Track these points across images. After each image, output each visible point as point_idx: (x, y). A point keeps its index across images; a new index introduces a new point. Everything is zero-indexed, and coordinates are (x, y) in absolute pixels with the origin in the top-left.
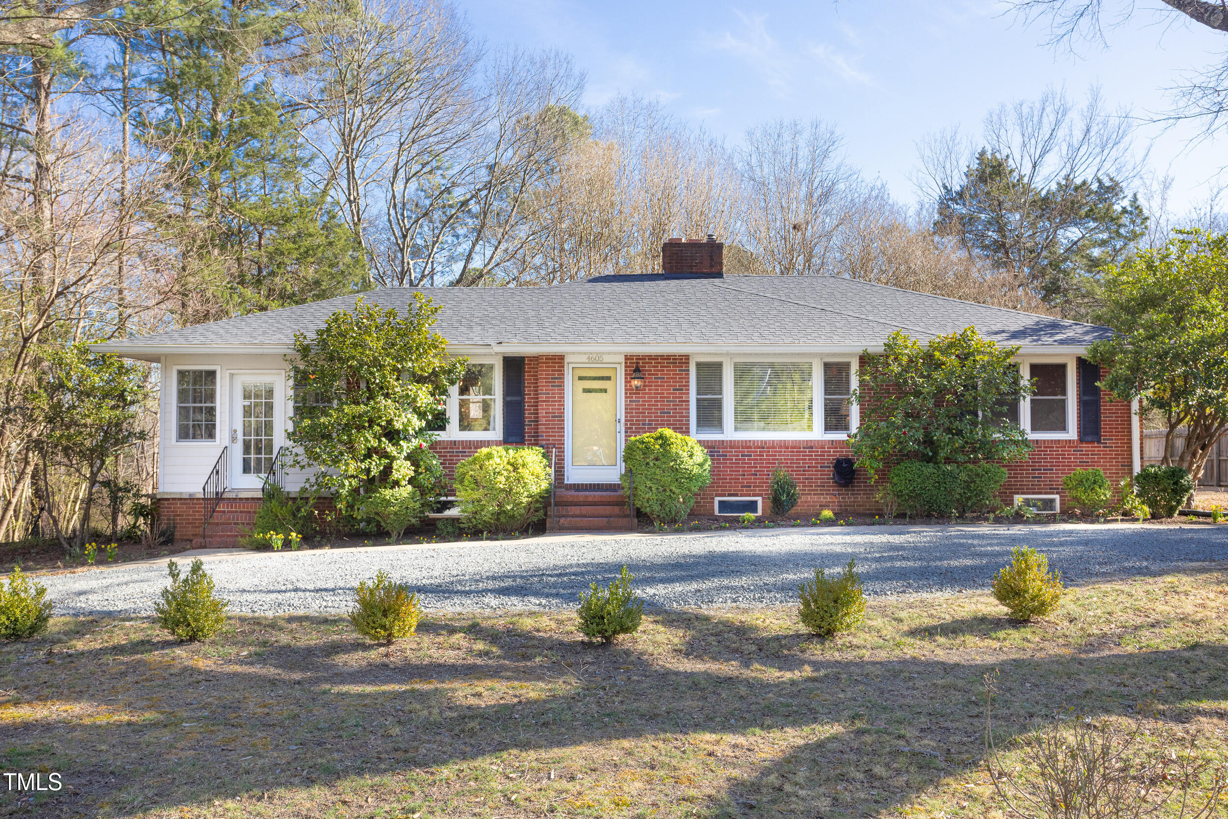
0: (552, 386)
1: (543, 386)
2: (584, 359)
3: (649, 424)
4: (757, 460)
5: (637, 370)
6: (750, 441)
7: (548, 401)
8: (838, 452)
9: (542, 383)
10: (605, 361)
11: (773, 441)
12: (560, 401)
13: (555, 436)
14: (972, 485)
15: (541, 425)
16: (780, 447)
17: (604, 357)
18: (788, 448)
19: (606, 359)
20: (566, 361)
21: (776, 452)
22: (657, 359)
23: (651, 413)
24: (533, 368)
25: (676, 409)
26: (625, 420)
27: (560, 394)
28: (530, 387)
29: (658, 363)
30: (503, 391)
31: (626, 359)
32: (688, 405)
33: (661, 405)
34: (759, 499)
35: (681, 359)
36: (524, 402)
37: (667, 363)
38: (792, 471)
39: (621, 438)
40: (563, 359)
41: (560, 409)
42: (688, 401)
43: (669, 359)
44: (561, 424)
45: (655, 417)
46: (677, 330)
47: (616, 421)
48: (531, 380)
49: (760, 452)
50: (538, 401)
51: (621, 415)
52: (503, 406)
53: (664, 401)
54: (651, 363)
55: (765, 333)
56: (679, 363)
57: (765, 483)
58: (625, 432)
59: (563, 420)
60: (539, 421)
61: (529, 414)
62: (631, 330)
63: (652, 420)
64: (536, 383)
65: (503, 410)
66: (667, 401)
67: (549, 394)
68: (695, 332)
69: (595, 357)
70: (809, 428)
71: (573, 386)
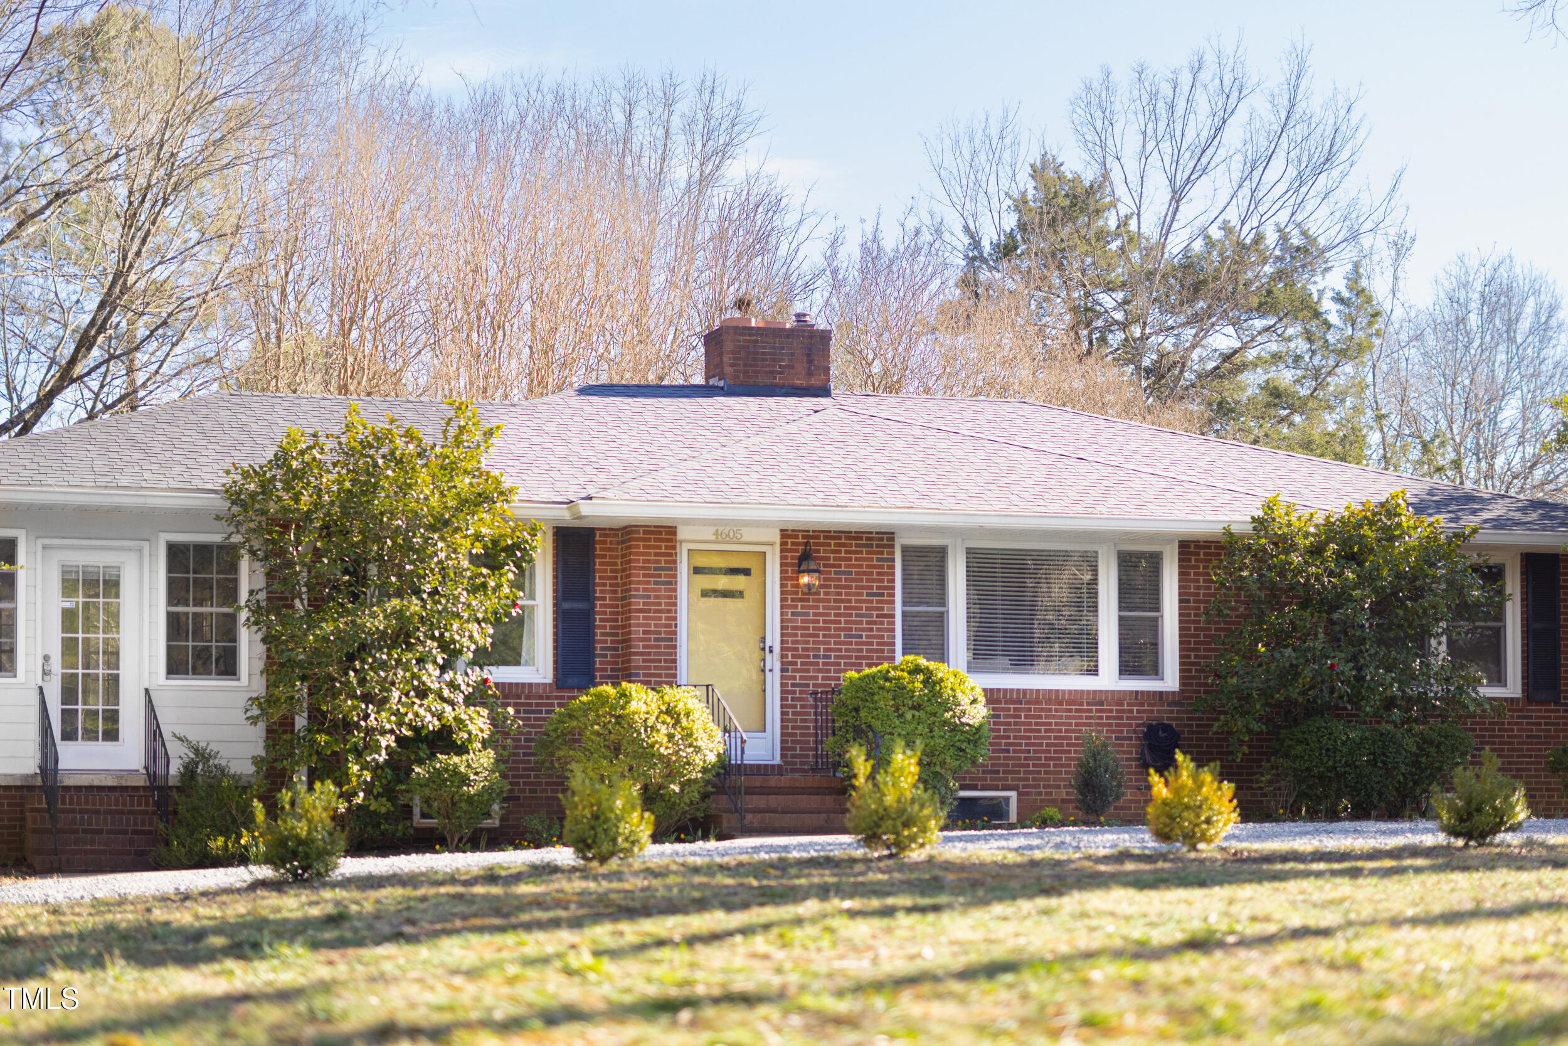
0: (656, 583)
1: (639, 582)
2: (708, 534)
3: (825, 657)
4: (1009, 724)
5: (805, 557)
6: (999, 690)
7: (649, 611)
8: (1144, 711)
9: (638, 576)
10: (745, 538)
11: (1038, 691)
12: (669, 611)
13: (659, 676)
14: (1424, 760)
15: (636, 654)
16: (1049, 702)
17: (744, 531)
18: (1061, 703)
19: (748, 535)
20: (680, 536)
21: (1041, 710)
22: (840, 538)
23: (830, 636)
24: (610, 550)
25: (871, 630)
26: (782, 649)
27: (670, 597)
28: (605, 585)
29: (840, 545)
30: (555, 591)
31: (783, 537)
32: (893, 623)
33: (846, 622)
34: (1013, 795)
35: (881, 539)
36: (595, 613)
37: (857, 545)
38: (1068, 745)
39: (774, 682)
40: (675, 533)
41: (670, 626)
42: (893, 616)
43: (861, 539)
44: (670, 654)
45: (836, 643)
46: (871, 486)
47: (764, 649)
48: (605, 571)
49: (1015, 709)
50: (630, 611)
51: (774, 638)
52: (555, 619)
53: (850, 615)
54: (829, 545)
55: (1025, 495)
56: (878, 546)
57: (1023, 765)
58: (782, 670)
59: (675, 647)
60: (629, 647)
61: (602, 634)
62: (790, 483)
63: (830, 650)
64: (616, 578)
65: (555, 626)
66: (857, 615)
67: (649, 597)
68: (906, 491)
69: (728, 532)
70: (1089, 669)
71: (688, 584)
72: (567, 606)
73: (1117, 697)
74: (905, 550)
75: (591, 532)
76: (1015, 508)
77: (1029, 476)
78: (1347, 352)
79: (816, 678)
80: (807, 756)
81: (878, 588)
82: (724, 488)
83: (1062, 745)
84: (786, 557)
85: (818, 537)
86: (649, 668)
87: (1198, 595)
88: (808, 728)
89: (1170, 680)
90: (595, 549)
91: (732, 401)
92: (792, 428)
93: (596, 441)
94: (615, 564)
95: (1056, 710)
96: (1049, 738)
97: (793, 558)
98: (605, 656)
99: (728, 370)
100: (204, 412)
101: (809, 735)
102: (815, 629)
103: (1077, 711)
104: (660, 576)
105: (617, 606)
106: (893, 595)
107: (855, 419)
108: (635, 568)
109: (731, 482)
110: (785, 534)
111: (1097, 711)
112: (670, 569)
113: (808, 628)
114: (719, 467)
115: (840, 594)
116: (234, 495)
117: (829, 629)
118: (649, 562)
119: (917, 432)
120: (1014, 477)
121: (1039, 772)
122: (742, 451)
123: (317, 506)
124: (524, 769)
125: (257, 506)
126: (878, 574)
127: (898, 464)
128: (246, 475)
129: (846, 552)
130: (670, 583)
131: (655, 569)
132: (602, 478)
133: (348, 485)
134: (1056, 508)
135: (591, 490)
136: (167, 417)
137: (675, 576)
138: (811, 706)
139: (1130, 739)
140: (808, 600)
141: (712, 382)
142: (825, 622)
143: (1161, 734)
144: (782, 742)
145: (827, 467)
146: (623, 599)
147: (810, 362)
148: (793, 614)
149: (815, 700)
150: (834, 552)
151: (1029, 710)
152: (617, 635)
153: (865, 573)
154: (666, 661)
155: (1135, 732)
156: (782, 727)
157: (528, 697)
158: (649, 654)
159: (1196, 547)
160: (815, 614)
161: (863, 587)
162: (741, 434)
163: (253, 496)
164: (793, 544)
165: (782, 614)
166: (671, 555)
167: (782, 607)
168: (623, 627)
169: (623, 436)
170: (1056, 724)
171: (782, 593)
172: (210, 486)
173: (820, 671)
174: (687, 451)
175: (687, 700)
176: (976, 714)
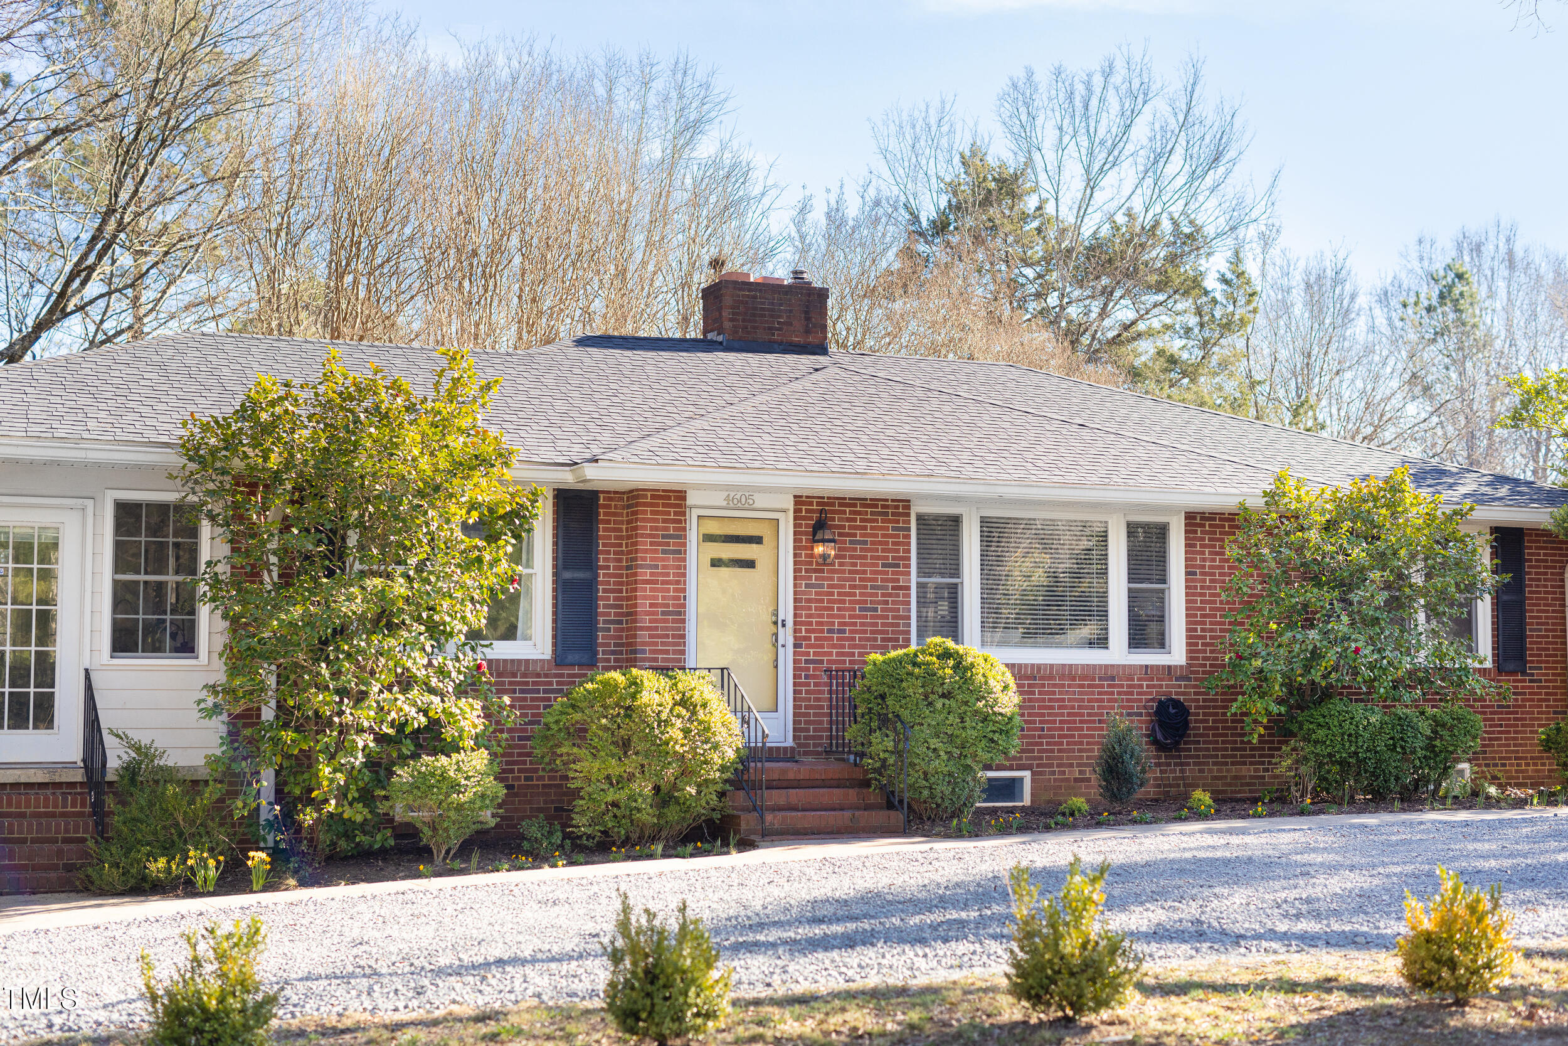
0: (664, 552)
1: (646, 551)
2: (719, 499)
3: (840, 631)
5: (820, 525)
7: (656, 582)
8: (1154, 686)
9: (645, 544)
10: (757, 505)
11: (1052, 666)
12: (678, 582)
13: (667, 652)
15: (642, 629)
16: (1062, 677)
17: (756, 496)
18: (1074, 679)
19: (761, 501)
20: (689, 502)
21: (1054, 686)
22: (855, 505)
23: (845, 609)
24: (615, 514)
25: (887, 602)
26: (795, 623)
27: (679, 567)
28: (609, 553)
29: (855, 513)
30: (555, 559)
31: (796, 503)
32: (909, 596)
33: (861, 594)
34: (1026, 775)
35: (897, 507)
36: (597, 583)
37: (872, 513)
38: (1081, 722)
39: (787, 657)
40: (684, 499)
41: (679, 598)
42: (908, 588)
43: (876, 506)
44: (679, 629)
45: (850, 617)
46: (886, 451)
47: (776, 623)
48: (609, 537)
49: (1029, 686)
50: (636, 582)
51: (787, 611)
52: (555, 590)
53: (866, 587)
54: (844, 512)
55: (1040, 463)
56: (893, 514)
57: (1037, 744)
58: (795, 646)
59: (684, 621)
60: (635, 621)
61: (605, 606)
62: (802, 446)
63: (845, 624)
64: (620, 545)
65: (555, 598)
66: (872, 587)
67: (657, 567)
68: (922, 457)
69: (740, 498)
70: (1101, 642)
71: (697, 554)
72: (567, 575)
73: (1128, 672)
74: (920, 518)
75: (594, 494)
76: (1033, 478)
77: (1038, 442)
79: (830, 654)
80: (821, 737)
81: (894, 558)
82: (737, 451)
83: (1075, 722)
84: (800, 525)
85: (833, 505)
86: (656, 644)
87: (1204, 567)
88: (822, 707)
89: (1177, 654)
90: (598, 514)
91: (731, 356)
92: (797, 386)
93: (597, 396)
94: (621, 530)
95: (1069, 686)
96: (1062, 715)
97: (807, 526)
98: (609, 630)
99: (727, 325)
100: (170, 352)
101: (823, 715)
102: (829, 601)
103: (1089, 686)
104: (668, 544)
105: (621, 576)
106: (909, 566)
107: (856, 378)
108: (642, 536)
109: (744, 444)
110: (799, 500)
111: (1109, 686)
112: (679, 537)
113: (822, 601)
114: (728, 427)
115: (855, 565)
116: (192, 450)
117: (844, 602)
118: (656, 528)
119: (920, 393)
120: (1024, 444)
121: (1052, 751)
122: (751, 410)
123: (288, 464)
124: (519, 755)
125: (218, 464)
126: (894, 543)
127: (907, 427)
128: (205, 427)
129: (862, 520)
130: (679, 552)
131: (664, 536)
132: (606, 437)
133: (323, 443)
134: (1072, 478)
135: (596, 450)
136: (126, 357)
137: (685, 545)
138: (825, 684)
139: (1140, 715)
140: (822, 571)
141: (710, 336)
142: (839, 594)
143: (1172, 711)
144: (795, 722)
145: (839, 430)
146: (628, 568)
147: (808, 319)
148: (807, 586)
149: (830, 677)
150: (848, 520)
151: (1043, 686)
152: (621, 607)
153: (880, 543)
154: (674, 636)
155: (1145, 707)
156: (795, 707)
157: (524, 675)
158: (656, 628)
159: (1202, 519)
160: (829, 586)
161: (878, 558)
162: (744, 391)
163: (214, 452)
164: (807, 511)
165: (795, 586)
166: (680, 521)
167: (795, 578)
168: (628, 599)
169: (625, 390)
170: (1070, 700)
171: (795, 563)
172: (165, 439)
173: (834, 646)
174: (692, 408)
175: (703, 688)
176: (1008, 702)
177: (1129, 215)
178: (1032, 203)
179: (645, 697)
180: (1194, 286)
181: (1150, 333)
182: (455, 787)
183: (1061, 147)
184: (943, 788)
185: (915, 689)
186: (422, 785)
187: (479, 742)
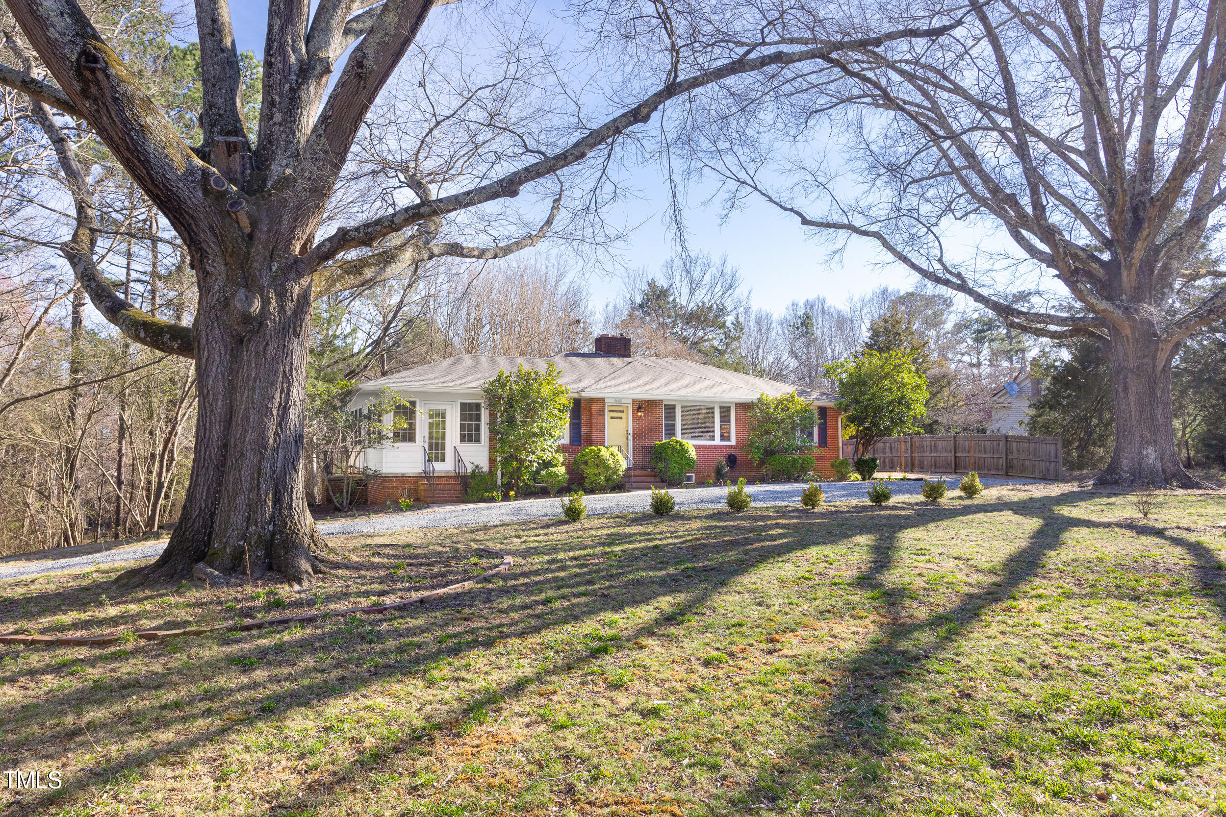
0: (599, 415)
1: (594, 415)
2: (612, 401)
3: (644, 436)
5: (639, 408)
7: (597, 423)
8: (727, 451)
9: (594, 413)
11: (703, 445)
12: (603, 423)
13: (600, 442)
15: (593, 436)
19: (624, 401)
21: (701, 450)
22: (649, 402)
23: (646, 430)
24: (587, 405)
25: (657, 428)
26: (633, 434)
27: (603, 419)
28: (584, 415)
29: (649, 404)
32: (662, 426)
33: (650, 426)
34: (694, 474)
35: (659, 403)
36: (581, 424)
37: (653, 404)
38: (710, 459)
39: (631, 443)
40: (604, 401)
41: (603, 428)
42: (662, 424)
43: (654, 402)
44: (603, 435)
45: (648, 432)
46: (657, 387)
47: (628, 434)
48: (585, 411)
50: (591, 423)
51: (631, 431)
52: (570, 425)
53: (651, 424)
54: (646, 404)
55: (697, 390)
56: (658, 405)
58: (633, 440)
59: (604, 433)
60: (592, 434)
61: (584, 430)
62: (632, 386)
63: (646, 434)
64: (588, 414)
65: (570, 430)
67: (597, 419)
68: (666, 389)
69: (618, 401)
70: (713, 439)
71: (607, 415)
72: (575, 421)
73: (720, 447)
74: (665, 406)
75: (582, 400)
76: (693, 394)
77: (695, 384)
78: (735, 338)
79: (642, 442)
80: (641, 465)
81: (658, 416)
82: (618, 388)
83: (706, 460)
84: (634, 408)
85: (643, 402)
86: (597, 440)
87: (740, 418)
88: (640, 456)
89: (733, 442)
90: (582, 406)
94: (587, 409)
95: (707, 451)
96: (703, 458)
97: (636, 408)
98: (585, 436)
101: (640, 458)
102: (642, 428)
103: (710, 450)
104: (600, 413)
105: (588, 421)
106: (662, 418)
108: (593, 411)
109: (620, 386)
110: (633, 401)
111: (715, 450)
112: (603, 411)
113: (640, 428)
114: (613, 381)
115: (648, 418)
116: (486, 390)
117: (645, 428)
118: (597, 409)
120: (691, 384)
121: (700, 468)
126: (658, 412)
128: (489, 384)
129: (650, 406)
130: (603, 415)
131: (599, 411)
132: (587, 384)
134: (704, 394)
135: (581, 388)
137: (604, 413)
138: (641, 450)
139: (724, 458)
140: (640, 420)
141: (597, 353)
142: (644, 426)
143: (732, 457)
144: (634, 463)
146: (589, 419)
148: (636, 424)
149: (642, 448)
150: (647, 406)
151: (698, 451)
152: (588, 430)
153: (655, 412)
154: (602, 438)
155: (725, 456)
156: (633, 456)
157: (567, 448)
158: (597, 435)
159: (740, 405)
160: (642, 424)
161: (654, 416)
164: (636, 404)
165: (633, 424)
166: (603, 407)
167: (633, 422)
168: (590, 427)
170: (705, 454)
171: (633, 418)
172: (478, 386)
173: (643, 440)
175: (615, 450)
176: (693, 454)
177: (703, 303)
178: (671, 298)
179: (602, 453)
180: (723, 326)
181: (708, 340)
182: (557, 476)
183: (681, 282)
184: (677, 477)
185: (669, 451)
186: (550, 475)
187: (563, 464)
